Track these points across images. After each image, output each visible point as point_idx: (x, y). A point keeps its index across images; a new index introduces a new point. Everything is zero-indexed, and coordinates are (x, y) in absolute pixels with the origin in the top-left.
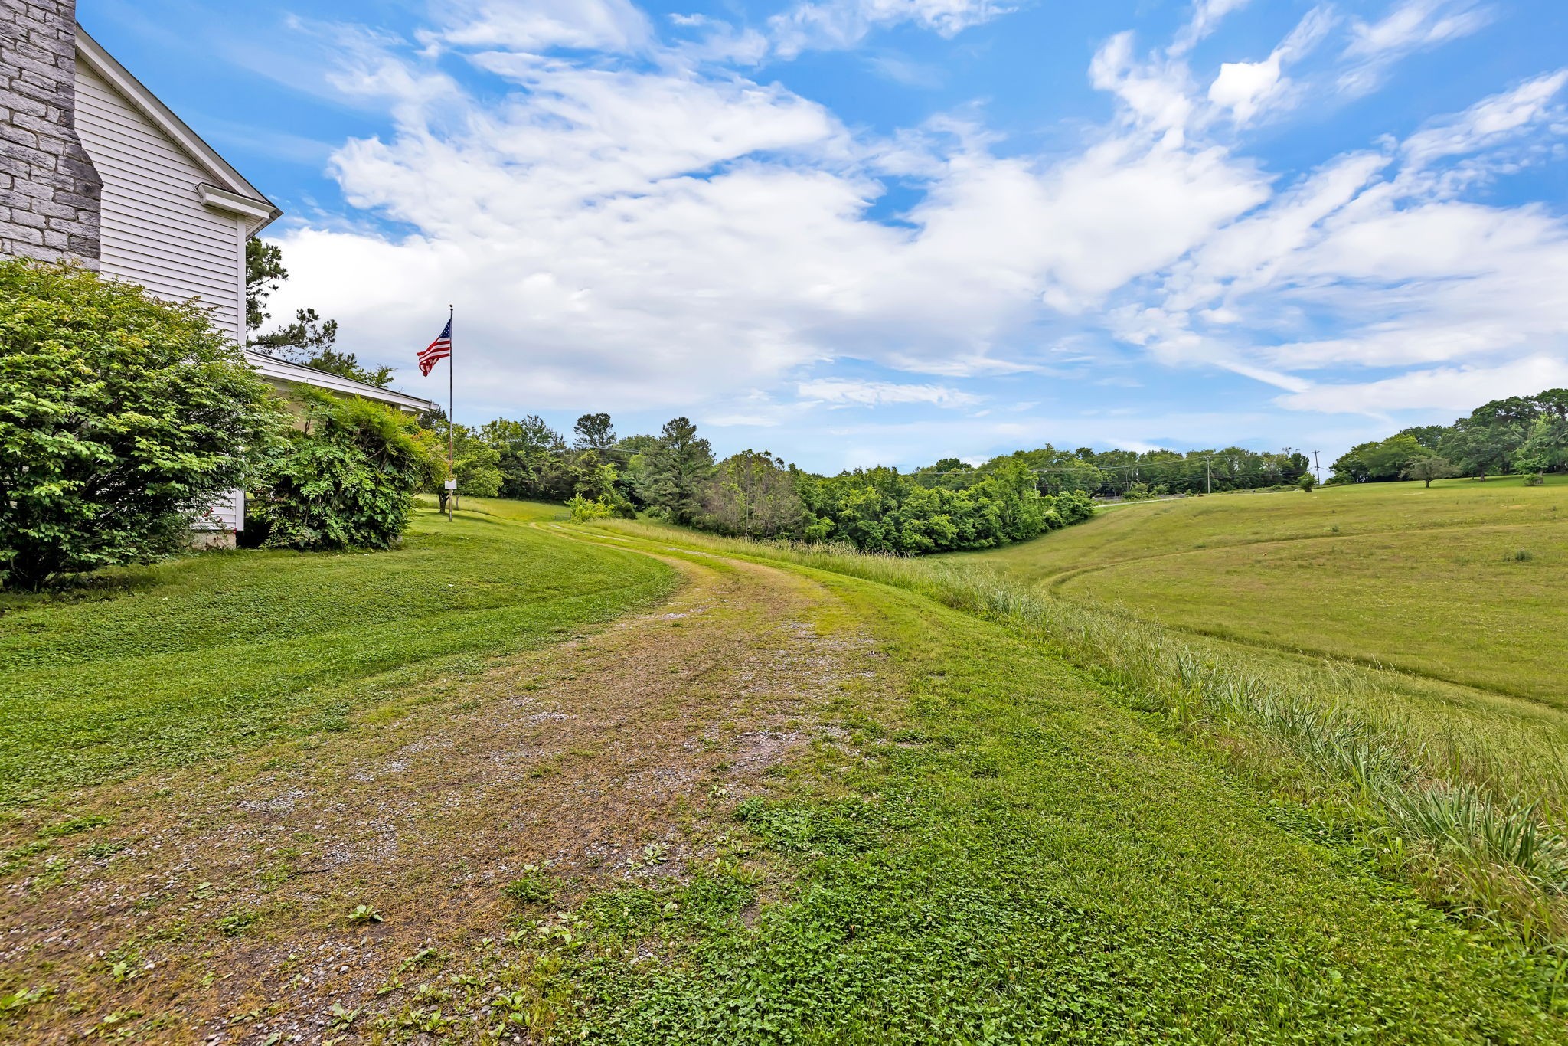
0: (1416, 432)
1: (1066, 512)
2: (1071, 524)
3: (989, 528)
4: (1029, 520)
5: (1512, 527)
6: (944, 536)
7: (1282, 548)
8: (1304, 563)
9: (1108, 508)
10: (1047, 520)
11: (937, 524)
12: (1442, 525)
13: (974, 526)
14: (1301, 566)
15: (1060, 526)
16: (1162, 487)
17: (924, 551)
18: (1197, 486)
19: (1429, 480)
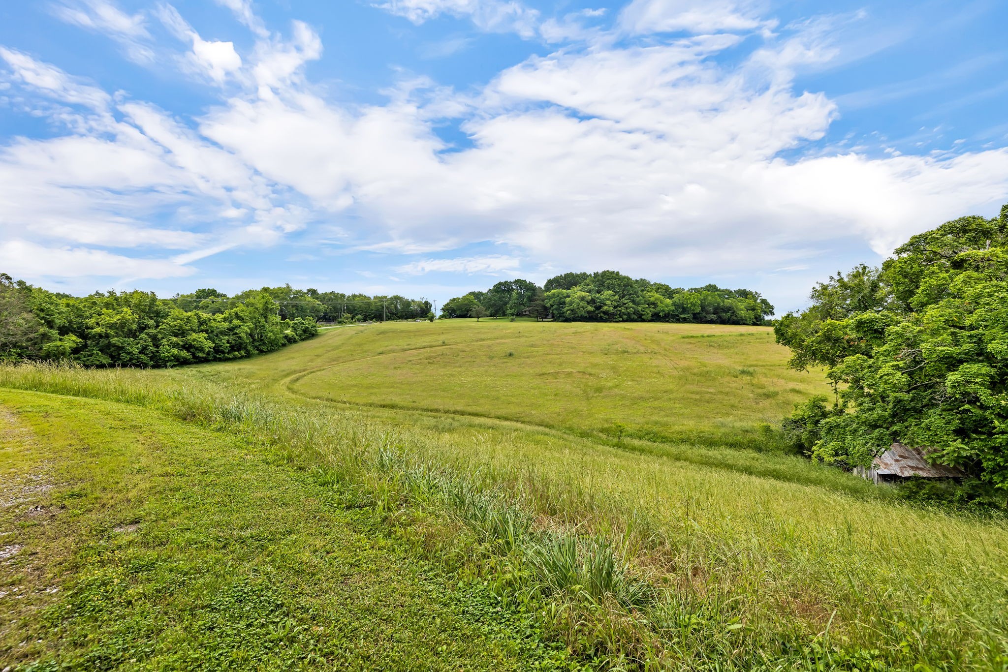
0: (473, 294)
1: (299, 332)
2: (303, 340)
3: (241, 343)
4: (273, 337)
5: (507, 341)
6: (202, 350)
8: (431, 361)
9: (328, 329)
10: (286, 337)
11: (194, 340)
12: (483, 340)
13: (228, 342)
15: (295, 342)
16: (359, 316)
17: (182, 363)
18: (378, 316)
19: (478, 318)
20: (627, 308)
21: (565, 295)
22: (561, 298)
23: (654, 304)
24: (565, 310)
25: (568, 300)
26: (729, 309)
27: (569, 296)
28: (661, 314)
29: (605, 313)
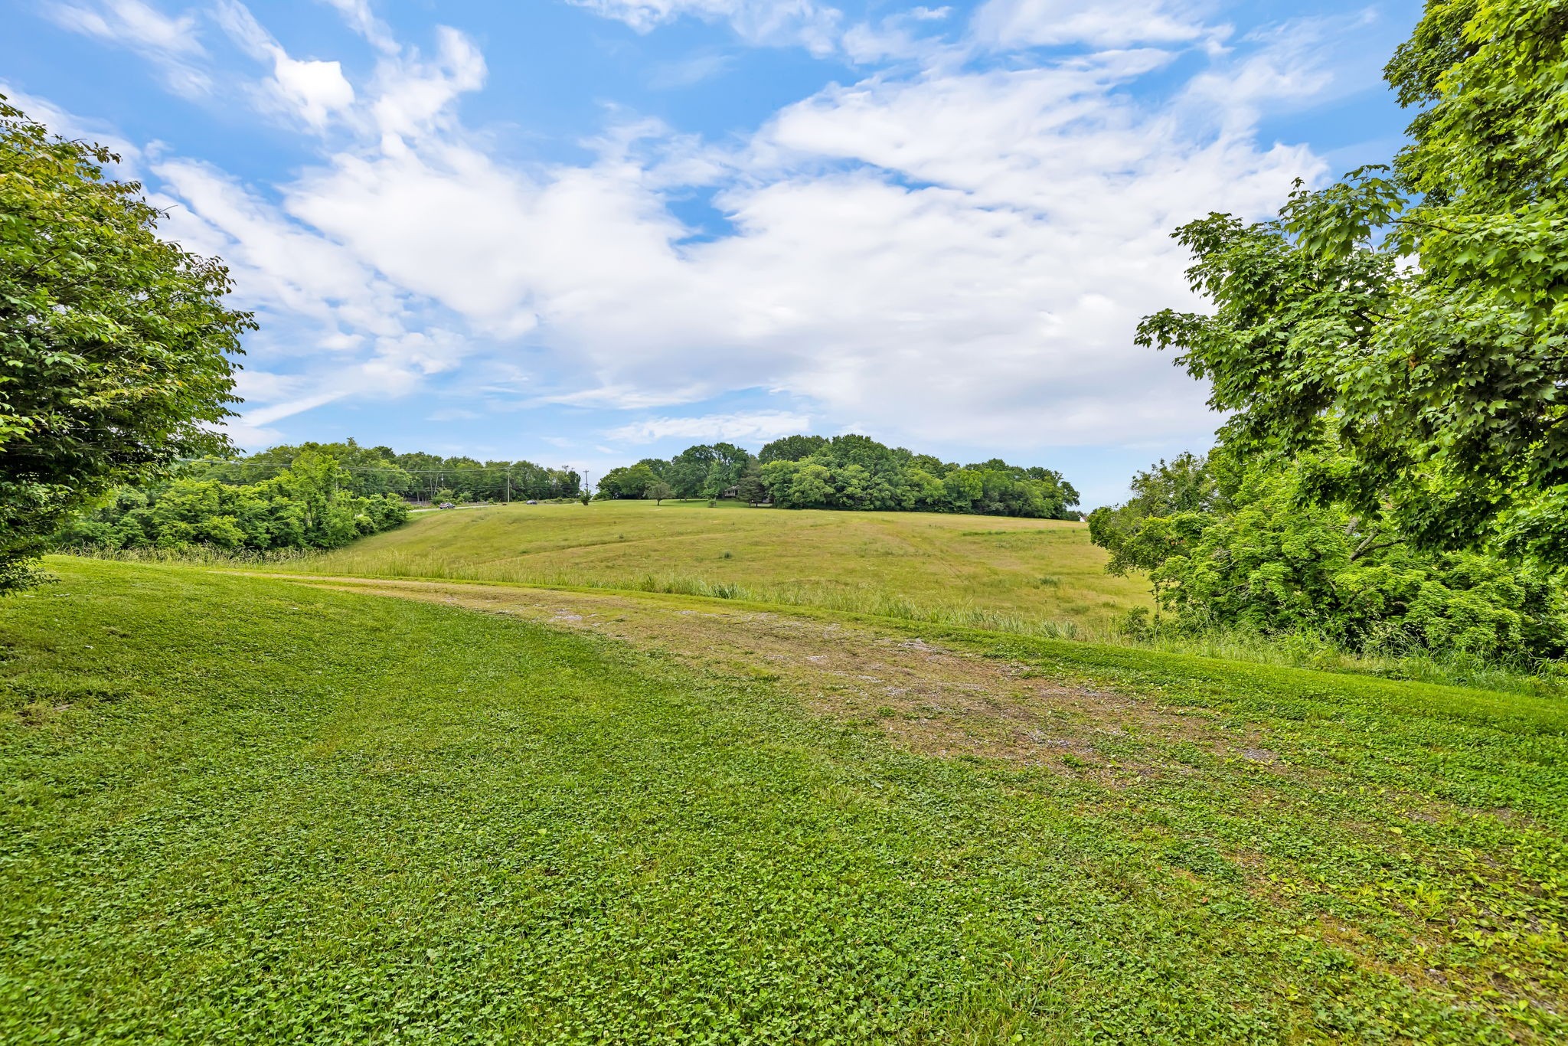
0: (649, 462)
1: (379, 517)
2: (384, 530)
3: (288, 534)
4: (340, 525)
5: (718, 535)
7: (589, 552)
8: (610, 564)
9: (421, 514)
10: (358, 525)
12: (682, 534)
13: (268, 531)
14: (608, 567)
15: (372, 532)
16: (466, 494)
18: (499, 496)
19: (659, 499)
20: (880, 490)
21: (792, 469)
22: (785, 473)
23: (918, 485)
24: (791, 491)
25: (795, 476)
26: (1020, 495)
27: (796, 471)
28: (928, 500)
29: (850, 497)
